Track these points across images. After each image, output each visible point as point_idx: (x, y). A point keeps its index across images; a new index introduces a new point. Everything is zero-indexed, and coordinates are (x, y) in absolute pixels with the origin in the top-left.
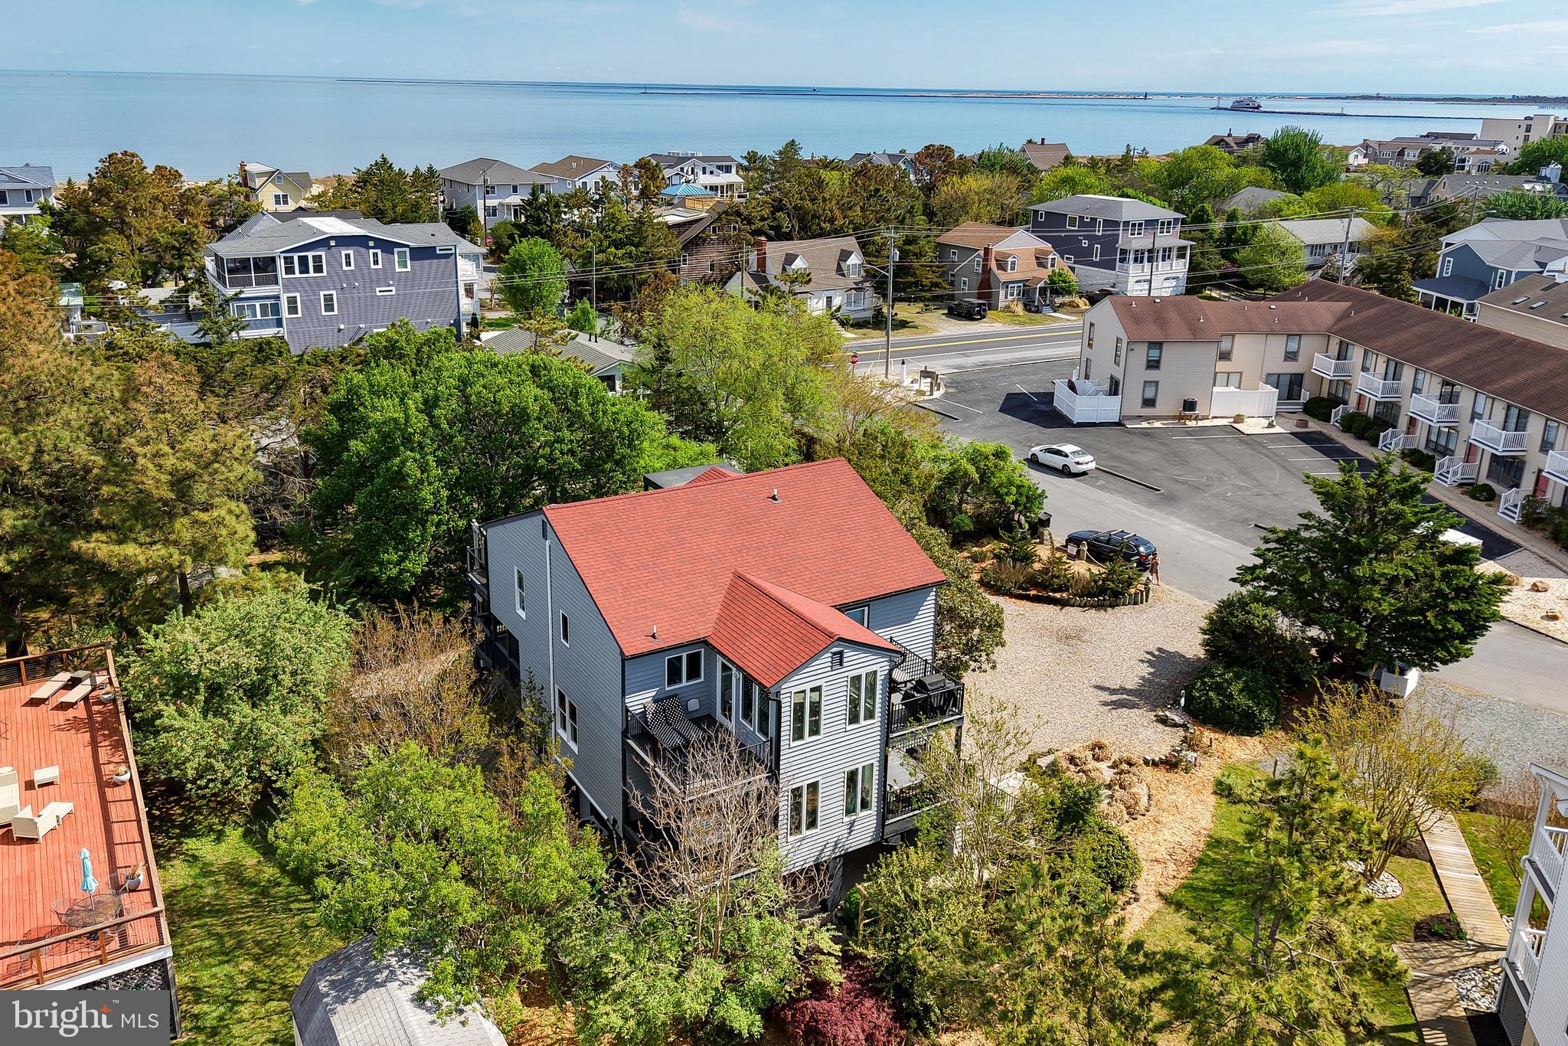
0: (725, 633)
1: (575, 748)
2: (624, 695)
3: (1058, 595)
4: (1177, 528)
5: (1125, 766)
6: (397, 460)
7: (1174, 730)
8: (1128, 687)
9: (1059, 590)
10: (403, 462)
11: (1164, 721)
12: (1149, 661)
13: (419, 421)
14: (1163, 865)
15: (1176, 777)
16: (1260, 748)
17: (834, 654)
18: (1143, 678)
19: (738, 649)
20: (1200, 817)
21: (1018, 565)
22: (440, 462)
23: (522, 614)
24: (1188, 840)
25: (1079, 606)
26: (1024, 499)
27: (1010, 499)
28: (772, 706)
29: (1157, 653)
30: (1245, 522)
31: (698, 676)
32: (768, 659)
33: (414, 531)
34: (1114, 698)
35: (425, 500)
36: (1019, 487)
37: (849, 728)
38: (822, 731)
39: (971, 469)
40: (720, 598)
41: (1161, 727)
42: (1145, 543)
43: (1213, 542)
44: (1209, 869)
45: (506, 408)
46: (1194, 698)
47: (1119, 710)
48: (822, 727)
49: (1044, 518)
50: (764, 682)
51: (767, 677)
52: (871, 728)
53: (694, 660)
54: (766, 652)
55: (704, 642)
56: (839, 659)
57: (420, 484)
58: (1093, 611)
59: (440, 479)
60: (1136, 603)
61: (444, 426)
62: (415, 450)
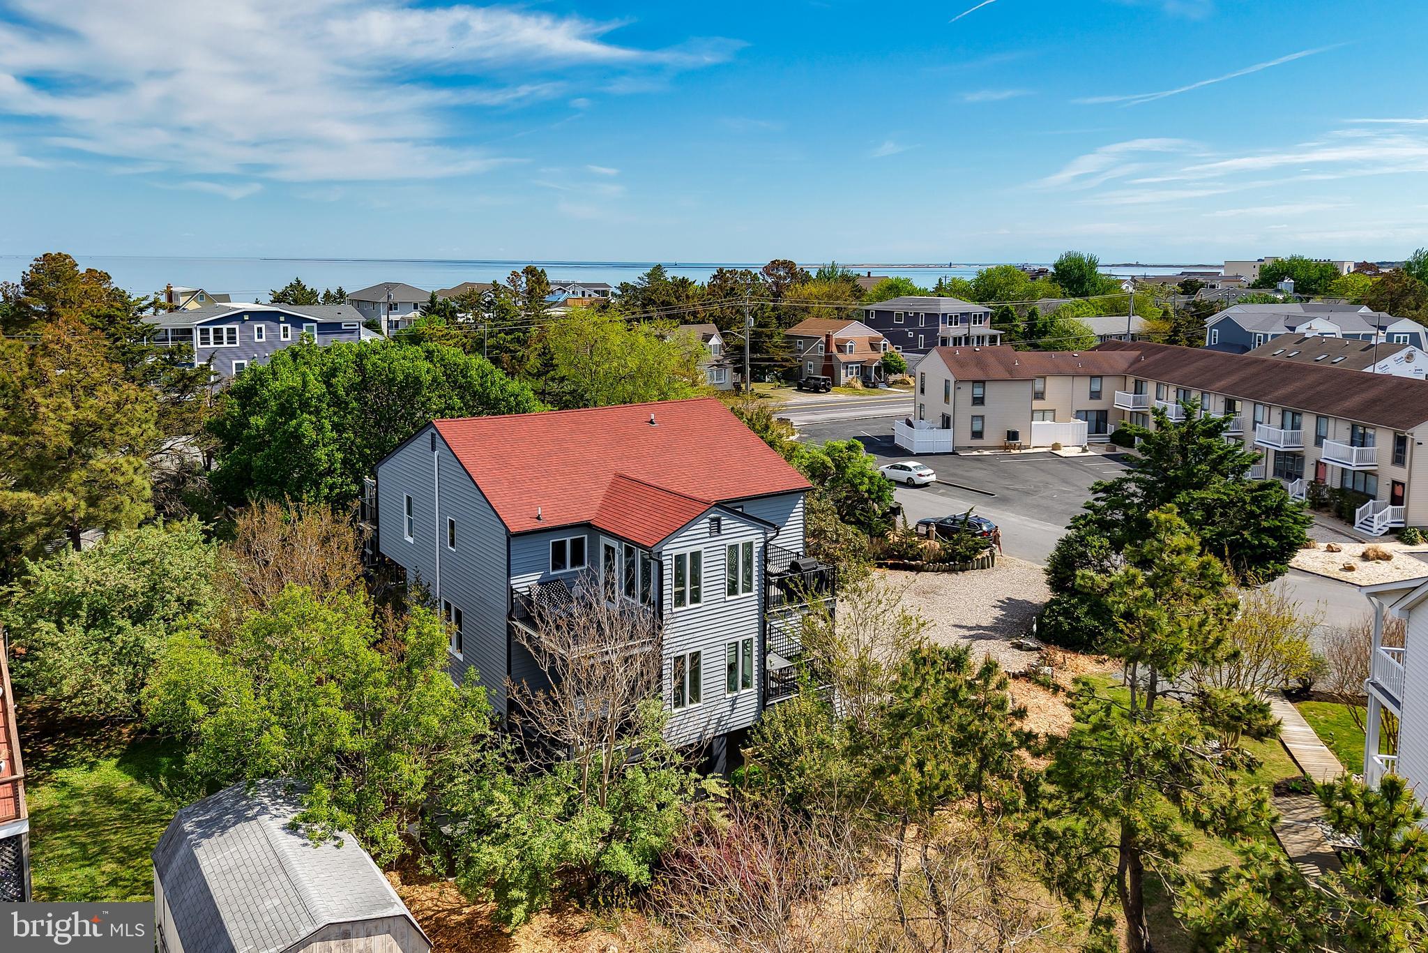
0: (606, 515)
1: (460, 655)
2: (509, 575)
3: (913, 563)
6: (294, 422)
7: (1030, 653)
8: (984, 624)
9: (914, 559)
10: (300, 425)
11: (1019, 647)
12: (1000, 607)
13: (316, 387)
17: (713, 520)
18: (996, 618)
19: (619, 525)
22: (335, 427)
23: (411, 540)
25: (933, 571)
26: (876, 489)
27: (863, 488)
28: (654, 566)
29: (1007, 601)
31: (582, 564)
32: (650, 528)
33: (308, 492)
34: (972, 633)
35: (320, 460)
36: (871, 478)
37: (728, 598)
38: (703, 599)
39: (828, 459)
40: (602, 492)
41: (1017, 652)
42: (987, 522)
45: (400, 377)
46: (1045, 625)
47: (979, 641)
48: (703, 595)
49: (895, 506)
50: (645, 544)
51: (648, 540)
52: (749, 601)
53: (577, 545)
54: (647, 523)
55: (587, 526)
56: (717, 525)
57: (315, 445)
58: (946, 574)
59: (335, 441)
60: (983, 568)
61: (341, 392)
62: (310, 413)
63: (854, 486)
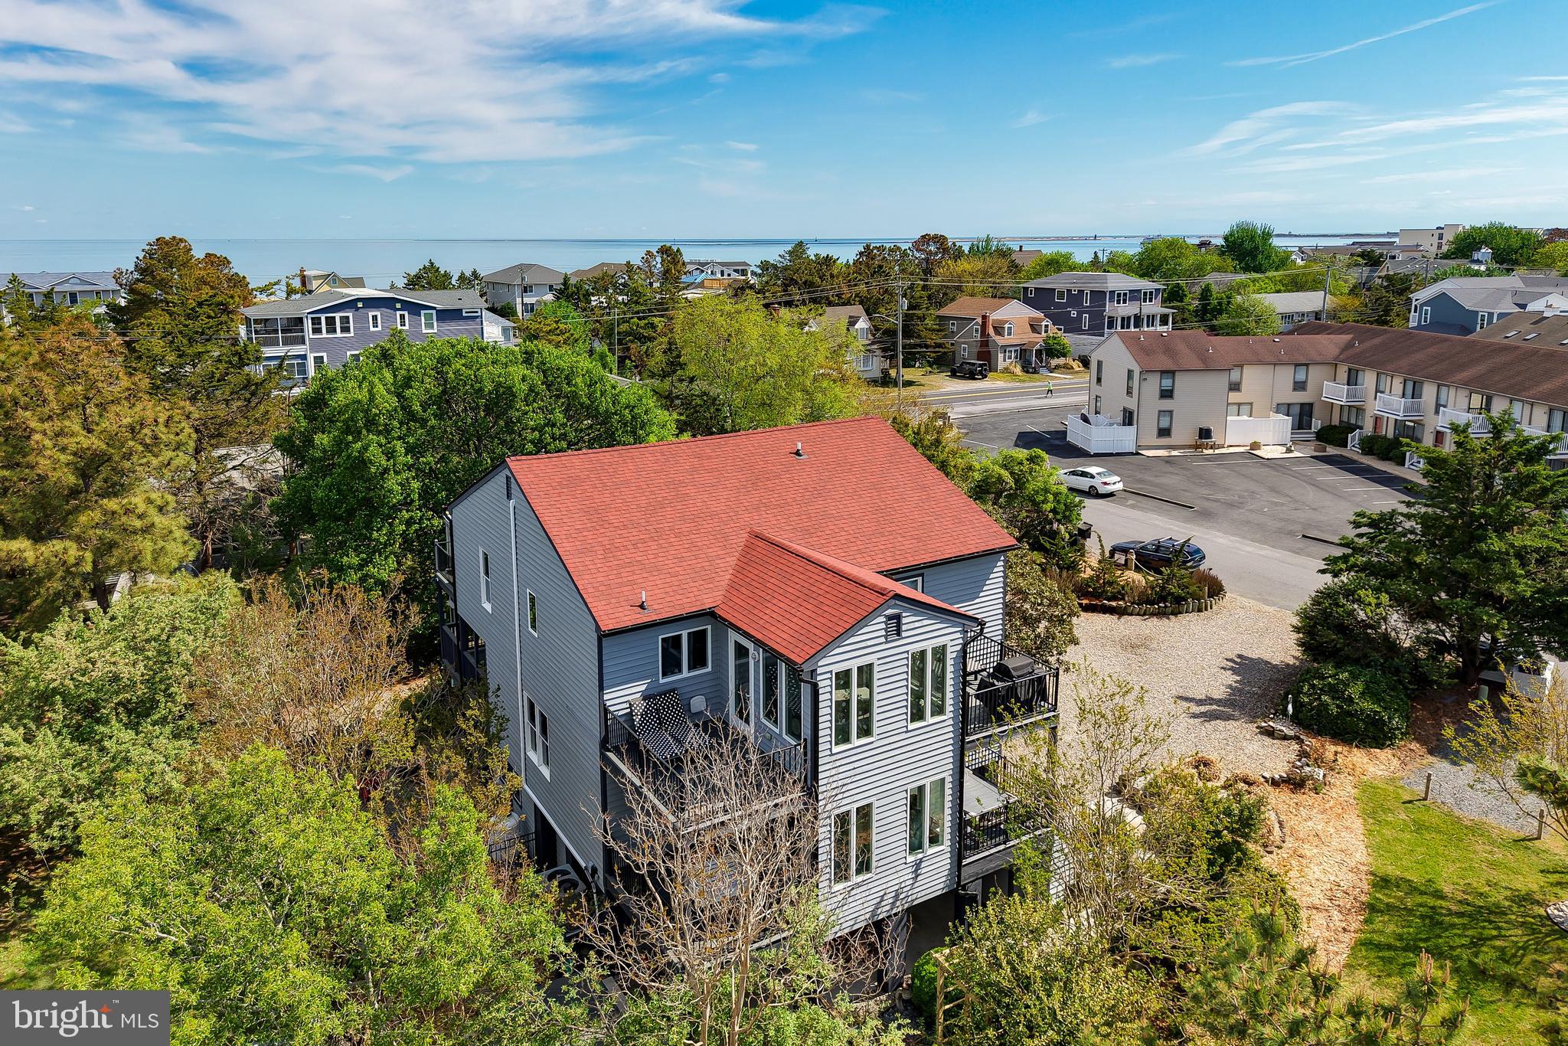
0: (738, 601)
1: (546, 772)
2: (601, 688)
3: (1114, 604)
4: (1221, 540)
5: (1241, 785)
6: (359, 445)
7: (1286, 743)
8: (1216, 695)
9: (1114, 598)
10: (365, 448)
11: (1270, 733)
12: (1232, 669)
13: (386, 401)
14: (1325, 914)
15: (1306, 798)
16: (1395, 762)
17: (890, 618)
18: (1230, 687)
19: (755, 619)
20: (1353, 849)
21: (1065, 574)
22: (410, 450)
23: (488, 606)
24: (1347, 879)
25: (1138, 614)
26: (1062, 507)
27: (1048, 507)
28: (805, 690)
29: (1239, 660)
30: (1292, 534)
31: (704, 664)
32: (797, 628)
33: (379, 529)
34: (1203, 709)
35: (391, 491)
36: (1056, 495)
37: (911, 726)
38: (876, 731)
39: (1005, 474)
40: (732, 561)
41: (1268, 740)
43: (1263, 552)
44: (1386, 918)
45: (489, 387)
46: (1302, 705)
47: (1212, 723)
48: (876, 724)
49: (1084, 528)
50: (793, 657)
51: (797, 650)
52: (941, 727)
53: (699, 639)
54: (795, 620)
55: (711, 615)
56: (895, 626)
57: (386, 471)
58: (1155, 619)
59: (410, 468)
60: (1200, 610)
61: (417, 407)
62: (379, 433)
63: (1035, 503)
